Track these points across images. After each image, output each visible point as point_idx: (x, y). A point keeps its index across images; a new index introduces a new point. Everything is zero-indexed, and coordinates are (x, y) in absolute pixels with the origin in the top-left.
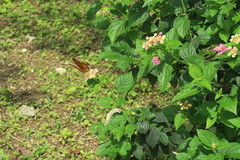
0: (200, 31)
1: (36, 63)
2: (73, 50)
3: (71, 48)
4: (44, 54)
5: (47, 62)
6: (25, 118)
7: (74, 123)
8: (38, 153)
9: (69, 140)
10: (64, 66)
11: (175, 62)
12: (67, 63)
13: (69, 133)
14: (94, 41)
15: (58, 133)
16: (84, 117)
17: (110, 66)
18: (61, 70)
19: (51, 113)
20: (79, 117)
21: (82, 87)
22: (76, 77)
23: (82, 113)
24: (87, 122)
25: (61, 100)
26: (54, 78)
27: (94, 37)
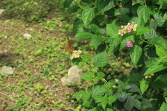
0: (156, 16)
1: (8, 30)
2: (34, 19)
3: (32, 17)
4: (12, 23)
5: (16, 29)
6: (6, 76)
7: (43, 78)
8: (20, 104)
9: (42, 92)
10: (29, 32)
11: (141, 43)
12: (31, 29)
13: (41, 87)
14: (49, 11)
15: (33, 87)
16: (51, 73)
17: (64, 30)
18: (27, 36)
19: (25, 71)
20: (47, 73)
21: (46, 49)
22: (39, 41)
23: (49, 70)
24: (53, 77)
25: (31, 60)
26: (23, 42)
27: (49, 8)
